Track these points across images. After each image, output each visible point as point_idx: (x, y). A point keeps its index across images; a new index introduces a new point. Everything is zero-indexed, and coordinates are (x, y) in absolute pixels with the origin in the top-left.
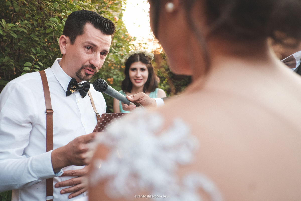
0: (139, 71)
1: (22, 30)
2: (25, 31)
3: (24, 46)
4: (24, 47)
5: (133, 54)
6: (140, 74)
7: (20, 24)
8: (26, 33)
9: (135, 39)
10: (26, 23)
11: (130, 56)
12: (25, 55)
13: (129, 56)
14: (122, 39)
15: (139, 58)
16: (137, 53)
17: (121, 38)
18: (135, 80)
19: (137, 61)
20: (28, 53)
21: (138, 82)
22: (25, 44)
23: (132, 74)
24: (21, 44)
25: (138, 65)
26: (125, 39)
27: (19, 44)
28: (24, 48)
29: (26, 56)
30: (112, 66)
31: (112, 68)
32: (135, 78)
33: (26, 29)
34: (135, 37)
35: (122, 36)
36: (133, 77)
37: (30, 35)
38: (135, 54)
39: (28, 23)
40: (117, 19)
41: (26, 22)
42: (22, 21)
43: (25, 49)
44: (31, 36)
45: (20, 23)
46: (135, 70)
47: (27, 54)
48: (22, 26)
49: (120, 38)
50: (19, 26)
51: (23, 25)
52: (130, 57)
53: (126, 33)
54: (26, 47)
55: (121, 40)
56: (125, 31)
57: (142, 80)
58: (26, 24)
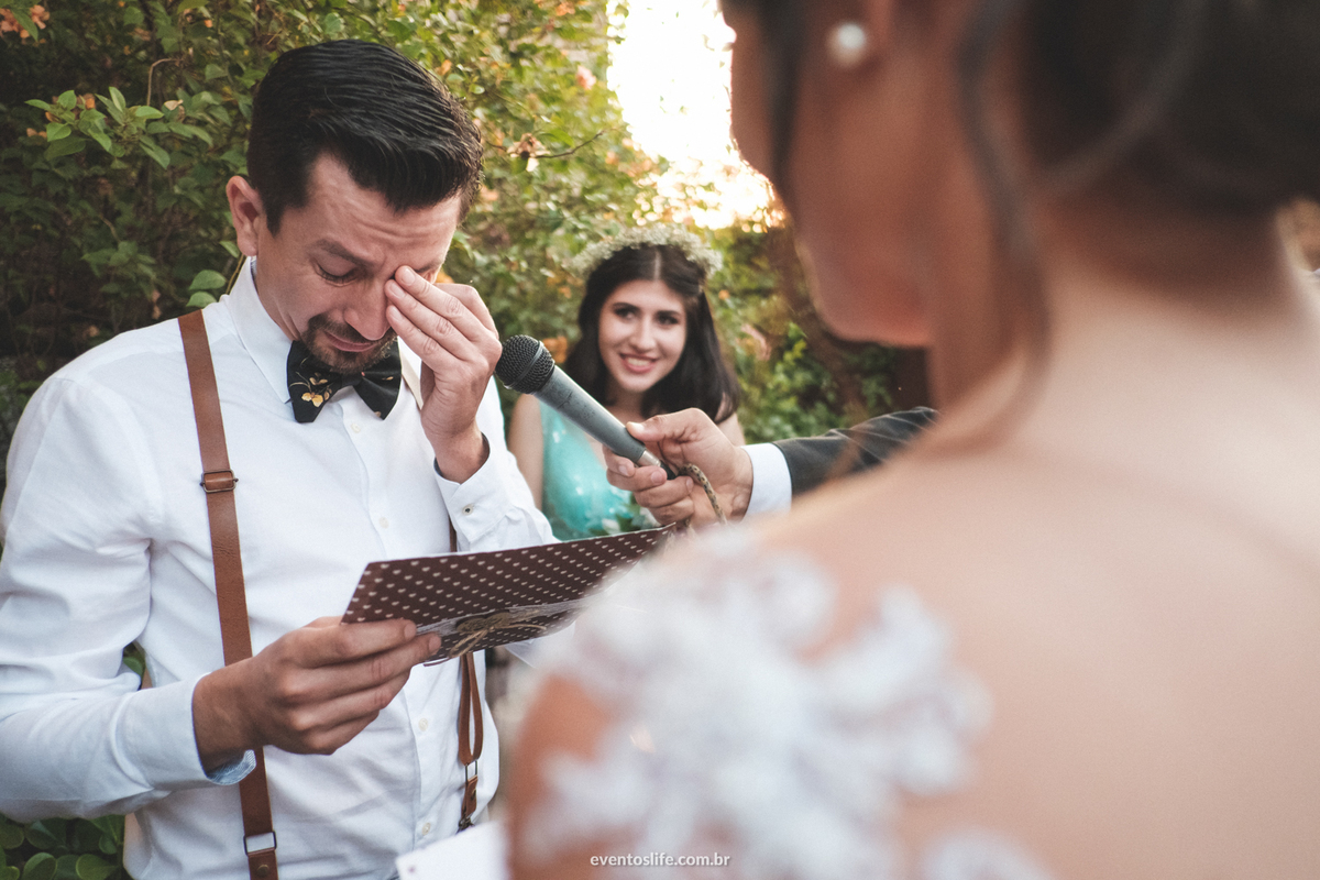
0: (647, 321)
1: (189, 131)
2: (204, 135)
3: (197, 199)
4: (198, 202)
5: (634, 244)
6: (651, 335)
7: (181, 108)
8: (205, 143)
9: (664, 166)
10: (205, 102)
11: (620, 249)
12: (199, 236)
13: (613, 249)
14: (608, 168)
15: (657, 263)
16: (655, 243)
17: (604, 163)
18: (623, 356)
19: (648, 277)
20: (214, 226)
21: (635, 368)
22: (201, 189)
23: (615, 329)
24: (185, 188)
25: (651, 295)
26: (622, 167)
27: (177, 190)
28: (196, 205)
29: (203, 240)
30: (564, 283)
31: (563, 294)
32: (626, 350)
33: (209, 126)
34: (663, 160)
35: (610, 156)
36: (618, 344)
37: (221, 151)
38: (644, 245)
39: (217, 103)
40: (590, 81)
41: (206, 97)
42: (191, 93)
43: (201, 211)
44: (226, 156)
45: (181, 102)
46: (630, 316)
47: (207, 231)
48: (190, 114)
49: (599, 161)
50: (176, 117)
51: (194, 110)
52: (616, 254)
53: (626, 142)
54: (205, 204)
55: (604, 172)
56: (621, 133)
57: (653, 361)
58: (208, 108)
